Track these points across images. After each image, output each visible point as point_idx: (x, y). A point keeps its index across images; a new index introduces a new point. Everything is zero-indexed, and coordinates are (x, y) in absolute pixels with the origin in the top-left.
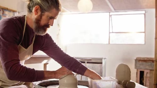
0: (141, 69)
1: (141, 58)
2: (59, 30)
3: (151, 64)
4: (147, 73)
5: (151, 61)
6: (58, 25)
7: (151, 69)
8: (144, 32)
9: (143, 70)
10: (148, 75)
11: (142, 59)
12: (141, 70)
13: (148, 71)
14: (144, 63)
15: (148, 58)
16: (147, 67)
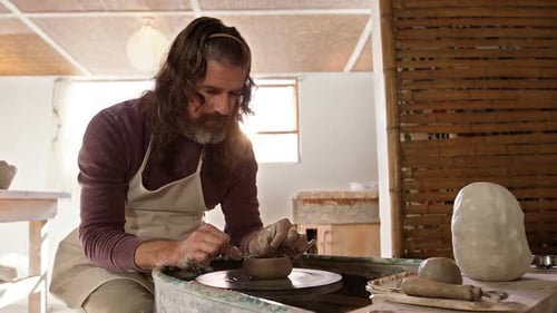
0: (308, 224)
1: (309, 193)
2: (59, 126)
3: (335, 210)
4: (326, 232)
5: (333, 200)
6: (55, 111)
7: (334, 221)
8: (296, 132)
9: (314, 227)
10: (329, 238)
11: (312, 197)
12: (310, 227)
13: (329, 228)
14: (317, 207)
15: (327, 193)
16: (325, 218)
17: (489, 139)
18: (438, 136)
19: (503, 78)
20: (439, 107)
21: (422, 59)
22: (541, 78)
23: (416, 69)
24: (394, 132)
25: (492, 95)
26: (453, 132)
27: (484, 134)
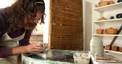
17: (67, 26)
18: (57, 24)
19: (69, 15)
20: (58, 19)
21: (56, 8)
22: (75, 16)
23: (55, 10)
24: (51, 22)
25: (68, 18)
26: (61, 24)
27: (67, 25)
